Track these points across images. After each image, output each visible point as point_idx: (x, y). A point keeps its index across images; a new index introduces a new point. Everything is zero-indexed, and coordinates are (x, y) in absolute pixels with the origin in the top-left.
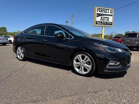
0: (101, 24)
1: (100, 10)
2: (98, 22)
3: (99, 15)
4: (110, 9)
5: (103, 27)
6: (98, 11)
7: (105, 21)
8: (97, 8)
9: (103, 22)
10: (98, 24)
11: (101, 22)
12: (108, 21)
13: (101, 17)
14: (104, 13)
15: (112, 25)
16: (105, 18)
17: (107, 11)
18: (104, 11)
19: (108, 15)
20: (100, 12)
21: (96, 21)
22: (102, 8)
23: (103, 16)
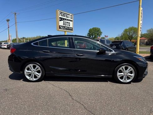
0: (64, 29)
1: (62, 14)
2: (62, 26)
3: (61, 19)
4: (70, 14)
5: (65, 32)
6: (61, 15)
7: (67, 26)
8: (59, 11)
9: (66, 27)
10: (61, 29)
11: (64, 27)
12: (69, 26)
13: (63, 21)
14: (65, 18)
15: (72, 30)
16: (67, 23)
17: (68, 16)
18: (65, 16)
19: (69, 20)
20: (62, 16)
21: (60, 26)
22: (64, 12)
23: (65, 21)
